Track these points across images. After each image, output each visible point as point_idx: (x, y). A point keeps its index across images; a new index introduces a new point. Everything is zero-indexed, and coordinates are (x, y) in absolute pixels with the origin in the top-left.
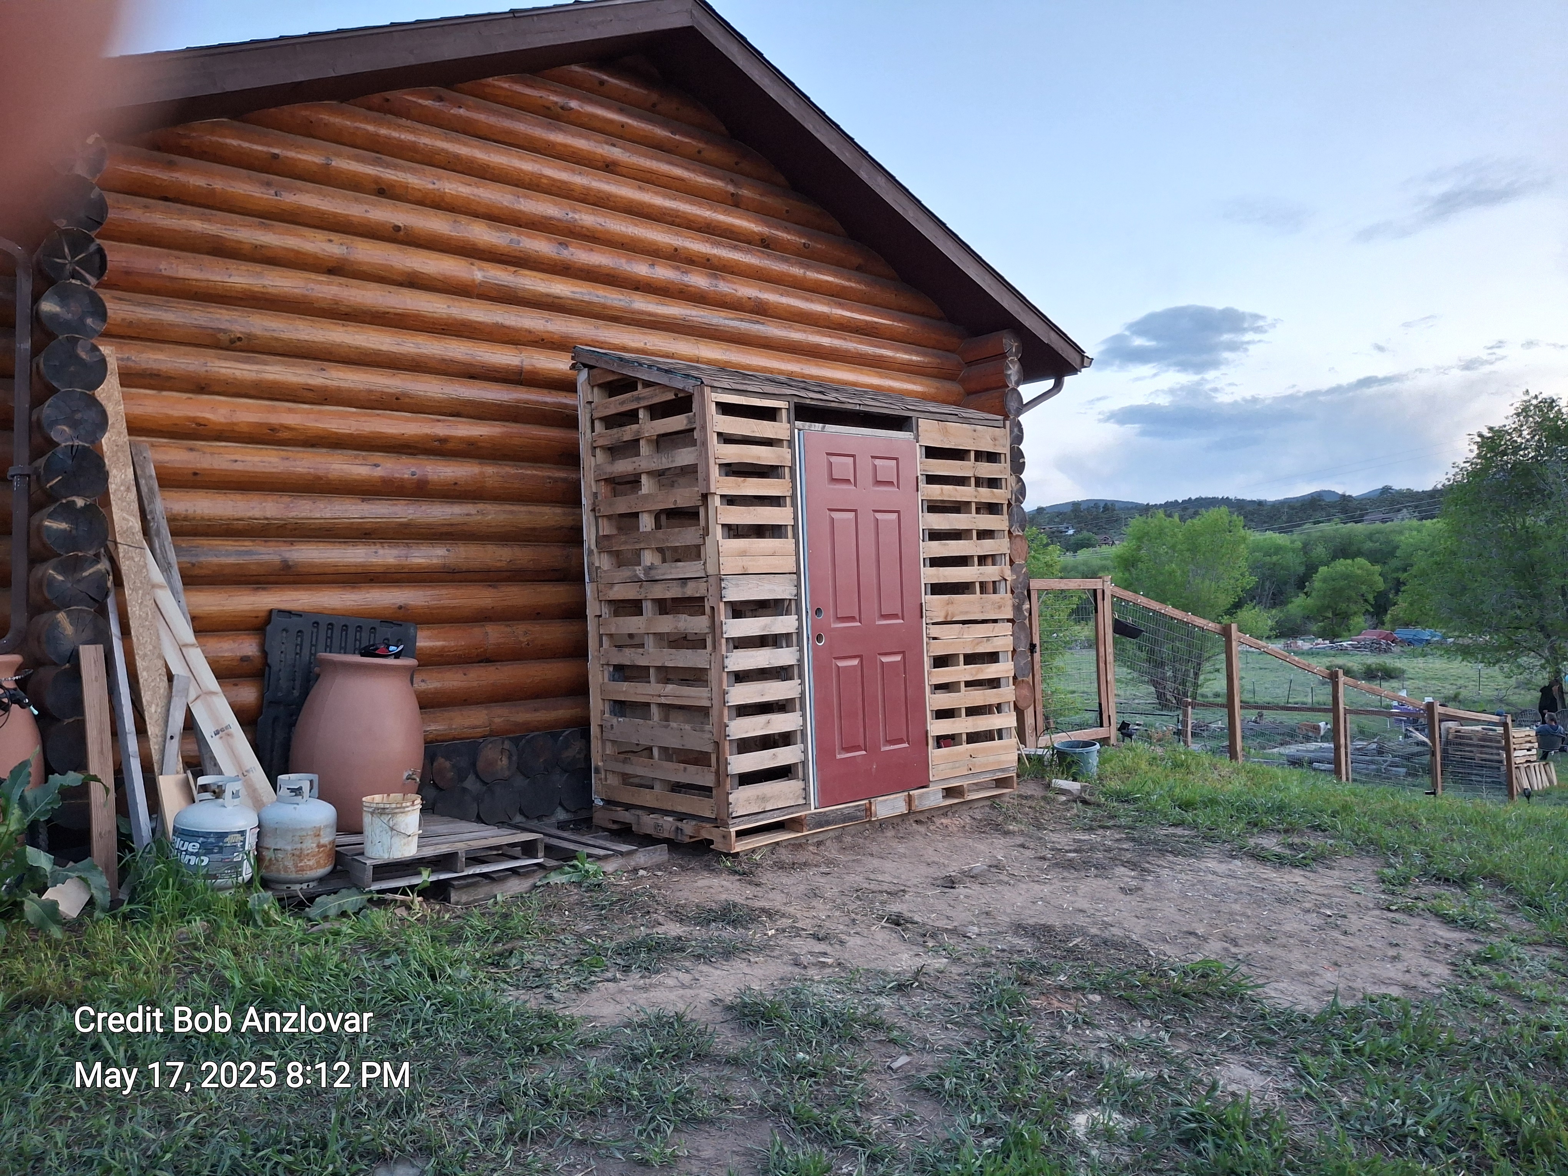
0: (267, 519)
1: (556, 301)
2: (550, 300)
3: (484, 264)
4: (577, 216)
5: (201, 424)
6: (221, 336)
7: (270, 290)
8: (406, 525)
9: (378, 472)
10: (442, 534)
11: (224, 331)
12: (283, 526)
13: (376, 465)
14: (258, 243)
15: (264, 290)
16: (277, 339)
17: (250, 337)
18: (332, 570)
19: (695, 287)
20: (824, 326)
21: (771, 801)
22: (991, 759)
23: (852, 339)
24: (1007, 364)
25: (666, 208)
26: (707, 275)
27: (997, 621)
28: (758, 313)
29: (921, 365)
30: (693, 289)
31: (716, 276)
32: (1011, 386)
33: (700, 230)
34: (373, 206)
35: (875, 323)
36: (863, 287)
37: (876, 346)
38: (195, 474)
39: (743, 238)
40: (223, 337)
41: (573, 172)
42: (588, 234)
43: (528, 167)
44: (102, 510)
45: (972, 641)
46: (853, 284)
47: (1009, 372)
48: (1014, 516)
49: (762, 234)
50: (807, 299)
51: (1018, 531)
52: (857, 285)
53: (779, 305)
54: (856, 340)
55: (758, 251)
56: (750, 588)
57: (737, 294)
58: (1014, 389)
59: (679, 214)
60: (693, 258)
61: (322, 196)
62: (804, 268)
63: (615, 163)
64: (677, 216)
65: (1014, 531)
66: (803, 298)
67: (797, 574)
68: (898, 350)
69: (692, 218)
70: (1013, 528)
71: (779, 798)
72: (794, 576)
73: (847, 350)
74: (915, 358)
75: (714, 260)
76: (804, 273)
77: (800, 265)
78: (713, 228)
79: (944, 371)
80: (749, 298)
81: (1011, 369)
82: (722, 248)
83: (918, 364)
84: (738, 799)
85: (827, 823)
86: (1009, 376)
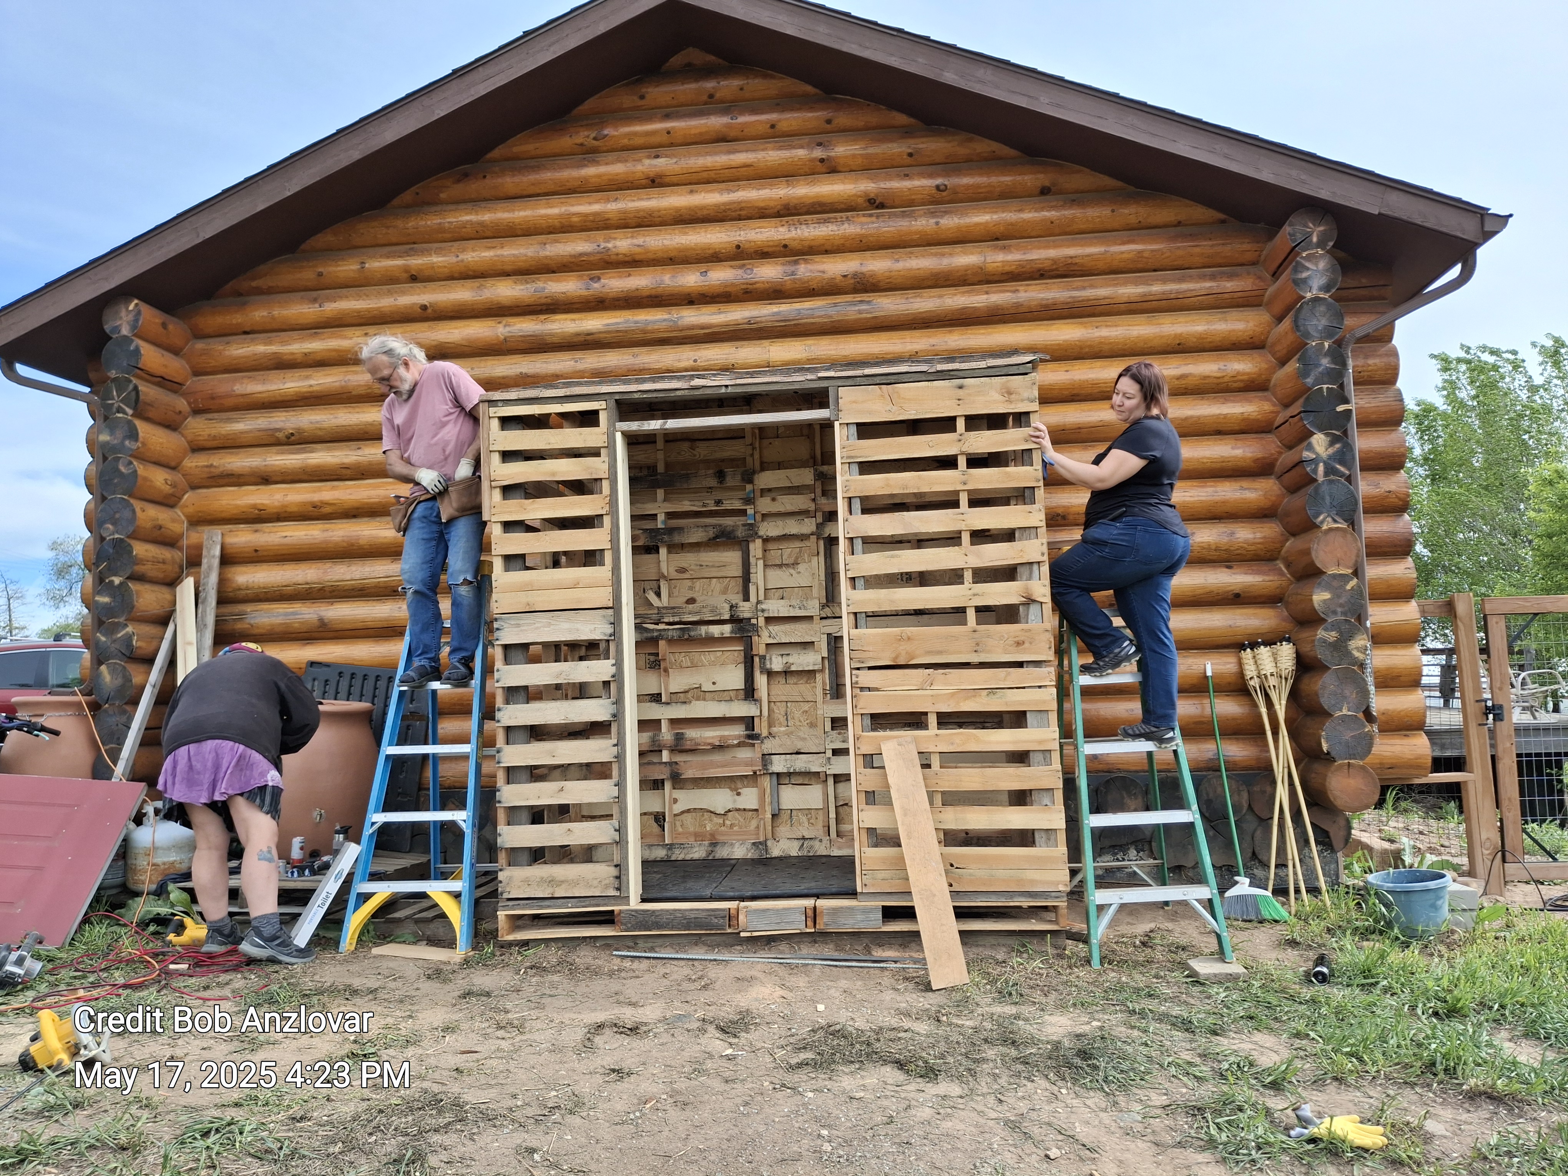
0: (307, 584)
1: (588, 338)
2: (581, 339)
3: (505, 320)
4: (610, 245)
5: (261, 509)
6: (277, 434)
7: (315, 388)
11: (279, 430)
12: (322, 589)
14: (309, 351)
15: (311, 389)
16: (320, 429)
17: (300, 431)
18: (360, 626)
19: (763, 282)
20: (980, 283)
21: (563, 886)
22: (1001, 874)
23: (1031, 288)
24: (1298, 263)
25: (724, 204)
26: (783, 264)
27: (1020, 665)
28: (866, 291)
29: (1172, 296)
30: (761, 285)
31: (796, 262)
32: (1309, 295)
33: (778, 215)
34: (403, 293)
35: (1071, 257)
36: (1046, 214)
37: (1077, 289)
38: (256, 551)
39: (843, 206)
40: (280, 435)
41: (608, 200)
42: (627, 259)
43: (555, 211)
44: (132, 586)
45: (953, 695)
46: (1027, 216)
47: (1304, 275)
48: (1323, 499)
49: (866, 194)
50: (943, 255)
51: (1335, 521)
52: (1036, 215)
53: (893, 274)
54: (1038, 287)
55: (864, 215)
56: (537, 628)
57: (826, 276)
58: (1316, 300)
59: (743, 205)
60: (766, 250)
61: (359, 297)
62: (937, 217)
63: (661, 176)
64: (741, 209)
65: (1322, 522)
66: (936, 255)
67: (616, 607)
68: (1125, 283)
69: (762, 205)
70: (1321, 517)
71: (575, 883)
72: (610, 612)
73: (1018, 305)
74: (1157, 288)
75: (793, 245)
76: (937, 223)
77: (933, 214)
78: (795, 207)
79: (1226, 296)
80: (845, 276)
81: (1308, 269)
82: (804, 227)
83: (1165, 297)
84: (511, 878)
85: (659, 926)
86: (1305, 281)
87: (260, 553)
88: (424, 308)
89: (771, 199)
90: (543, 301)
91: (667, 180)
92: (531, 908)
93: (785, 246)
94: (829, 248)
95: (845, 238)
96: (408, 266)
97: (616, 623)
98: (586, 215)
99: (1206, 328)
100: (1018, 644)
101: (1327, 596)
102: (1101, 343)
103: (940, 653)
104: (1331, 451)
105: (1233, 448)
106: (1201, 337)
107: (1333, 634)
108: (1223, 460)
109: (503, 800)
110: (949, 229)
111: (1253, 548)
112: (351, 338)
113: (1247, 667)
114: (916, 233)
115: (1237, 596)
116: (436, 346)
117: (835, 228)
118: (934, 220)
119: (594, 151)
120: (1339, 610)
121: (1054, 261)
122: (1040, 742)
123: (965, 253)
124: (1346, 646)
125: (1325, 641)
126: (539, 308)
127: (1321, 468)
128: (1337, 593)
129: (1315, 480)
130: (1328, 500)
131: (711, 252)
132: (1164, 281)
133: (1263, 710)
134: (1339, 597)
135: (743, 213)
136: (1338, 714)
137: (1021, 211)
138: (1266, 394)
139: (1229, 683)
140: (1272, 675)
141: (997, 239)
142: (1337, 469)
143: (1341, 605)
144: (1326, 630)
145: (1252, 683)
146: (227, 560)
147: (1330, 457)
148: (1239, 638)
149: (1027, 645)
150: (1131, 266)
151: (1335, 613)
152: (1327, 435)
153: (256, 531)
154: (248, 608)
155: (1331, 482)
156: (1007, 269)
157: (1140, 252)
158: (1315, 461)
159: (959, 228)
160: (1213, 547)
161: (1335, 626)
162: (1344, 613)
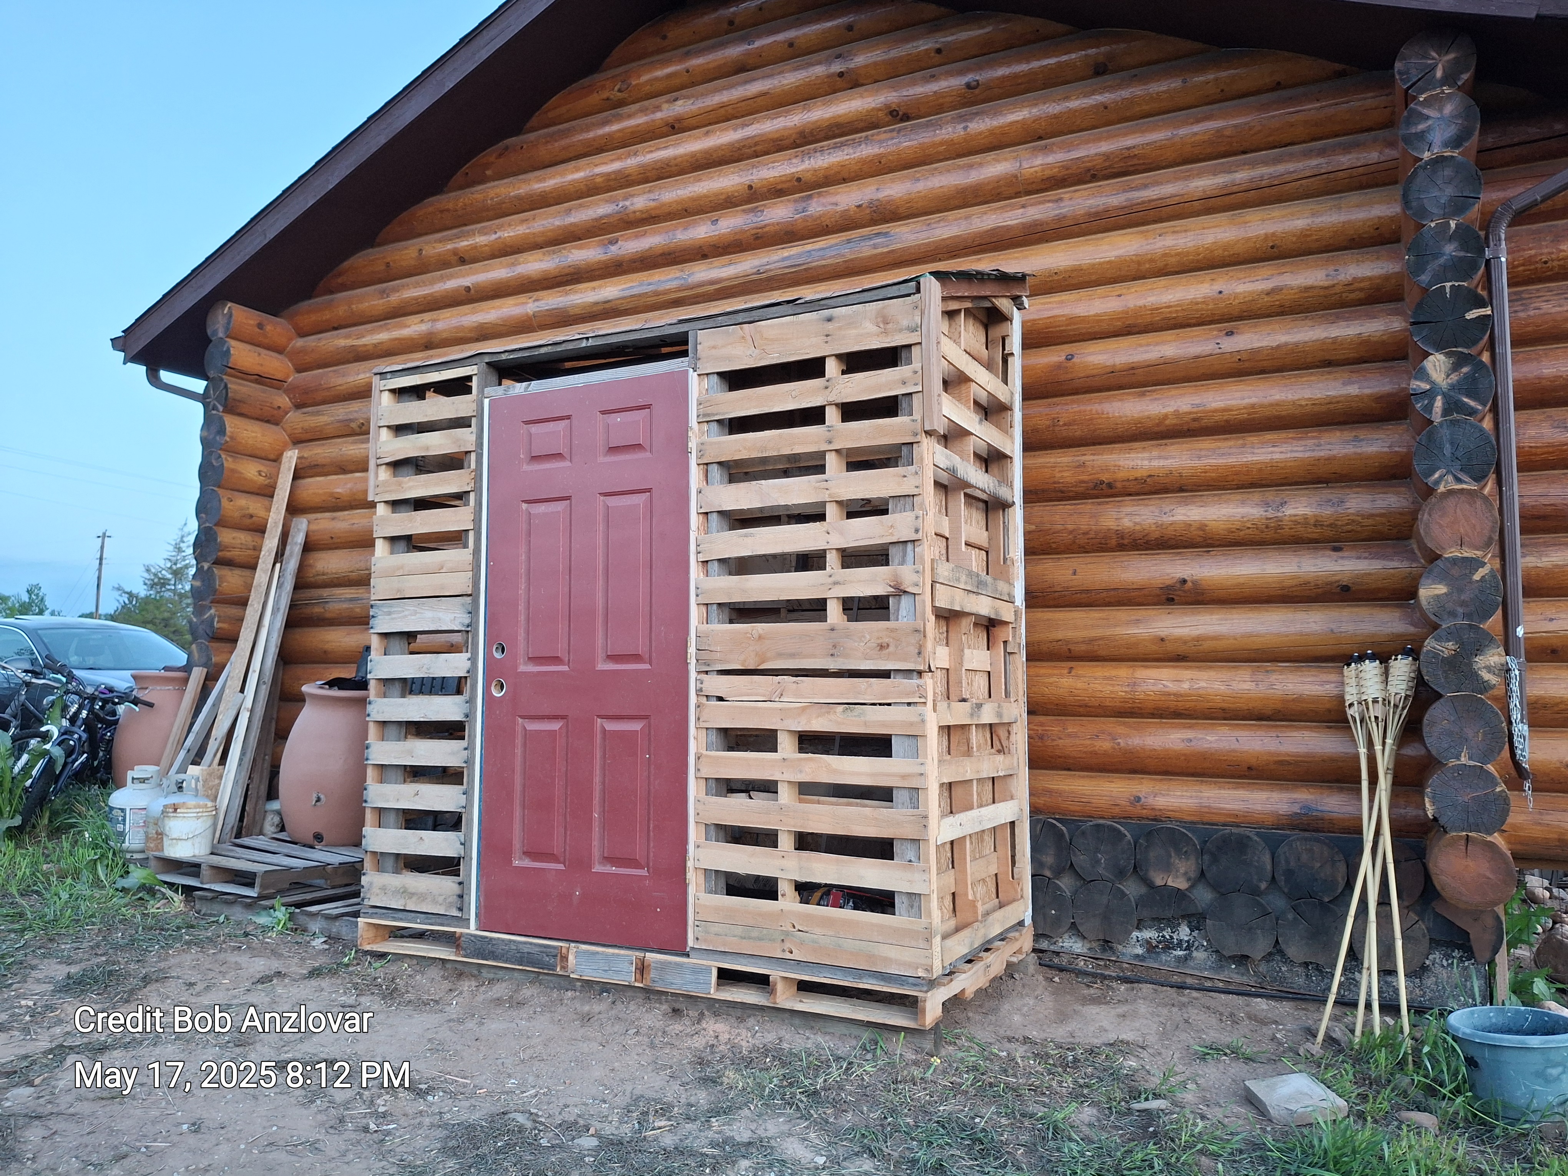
3: (537, 295)
4: (628, 203)
11: (354, 420)
19: (773, 224)
20: (1018, 195)
21: (414, 899)
22: (848, 944)
23: (1078, 194)
24: (1413, 111)
25: (738, 141)
26: (795, 201)
27: (885, 674)
28: (886, 221)
29: (1264, 183)
30: (772, 228)
31: (810, 197)
32: (1426, 156)
33: (795, 145)
34: (451, 277)
35: (1128, 149)
36: (1099, 98)
37: (1137, 188)
38: (332, 538)
39: (862, 125)
40: (353, 425)
41: (629, 155)
42: (644, 216)
43: (580, 175)
44: (217, 571)
45: (804, 709)
46: (1074, 104)
47: (1421, 127)
48: (1441, 449)
49: (887, 106)
50: (971, 166)
51: (1459, 480)
52: (1086, 101)
53: (913, 196)
54: (1086, 193)
55: (885, 132)
56: (406, 616)
57: (839, 208)
58: (1439, 161)
59: (757, 139)
60: (779, 187)
61: (417, 285)
62: (966, 121)
63: (679, 120)
64: (756, 144)
65: (1437, 482)
66: (960, 167)
67: (473, 596)
68: (1200, 174)
69: (776, 136)
70: (1437, 475)
71: (422, 897)
72: (469, 599)
73: (1061, 218)
74: (1242, 176)
75: (808, 177)
76: (965, 128)
77: (962, 119)
78: (811, 133)
79: (1341, 174)
80: (859, 206)
81: (1428, 118)
82: (818, 154)
83: (1254, 186)
84: (371, 884)
85: (493, 956)
86: (1421, 136)
87: (335, 540)
88: (468, 289)
89: (785, 129)
90: (567, 271)
91: (685, 123)
92: (386, 918)
93: (799, 180)
94: (846, 176)
95: (863, 161)
96: (455, 248)
97: (473, 612)
98: (609, 174)
99: (1309, 221)
100: (882, 647)
101: (1441, 589)
102: (1165, 255)
103: (793, 656)
104: (1454, 377)
105: (1344, 384)
106: (1304, 234)
107: (1450, 645)
108: (1330, 401)
109: (369, 800)
110: (980, 133)
111: (1370, 522)
112: (409, 327)
113: (1348, 689)
114: (942, 143)
115: (1345, 589)
116: (476, 328)
117: (851, 151)
118: (962, 126)
119: (621, 104)
120: (1460, 610)
121: (1107, 156)
122: (904, 777)
123: (998, 161)
124: (1470, 664)
125: (1436, 656)
126: (565, 279)
127: (1439, 403)
128: (1458, 584)
129: (1431, 422)
130: (1448, 449)
131: (723, 197)
132: (1253, 164)
133: (1363, 751)
134: (1460, 590)
135: (758, 148)
136: (1453, 762)
137: (1067, 98)
138: (1399, 305)
139: (1329, 711)
140: (1375, 701)
141: (1040, 138)
142: (1465, 404)
143: (1463, 604)
144: (1438, 639)
145: (1350, 712)
146: (308, 547)
147: (1453, 387)
148: (1345, 649)
149: (891, 649)
150: (1209, 150)
151: (1453, 614)
152: (1448, 355)
153: (333, 519)
154: (325, 592)
155: (1453, 423)
156: (1048, 173)
157: (1218, 131)
158: (1430, 395)
159: (992, 132)
160: (1312, 521)
161: (1452, 634)
162: (1465, 616)
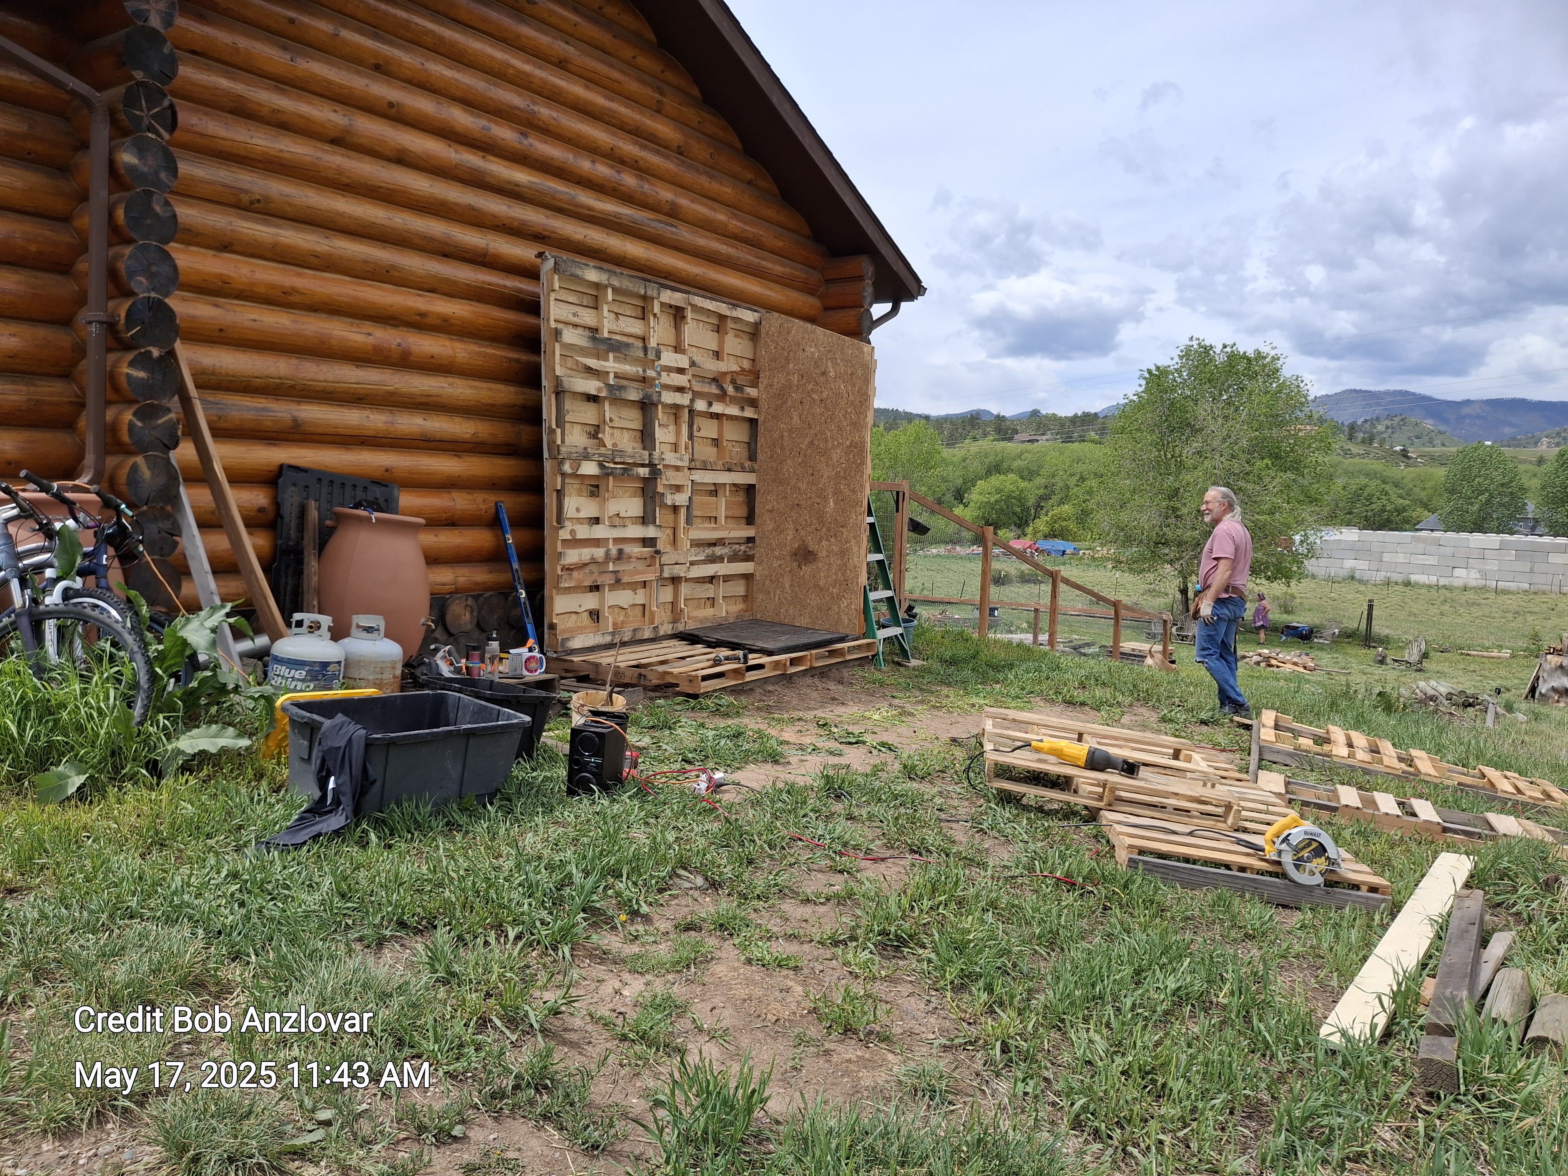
0: (280, 378)
1: (516, 188)
2: (511, 187)
3: (460, 148)
4: (536, 109)
5: (225, 281)
6: (242, 196)
7: (285, 155)
8: (392, 394)
9: (370, 340)
10: (420, 404)
11: (246, 192)
12: (292, 387)
13: (369, 334)
14: (275, 107)
15: (281, 155)
16: (290, 204)
17: (267, 199)
18: (332, 431)
19: (626, 187)
20: (721, 234)
25: (604, 108)
26: (636, 177)
28: (675, 218)
31: (643, 179)
34: (372, 80)
35: (761, 236)
39: (666, 145)
42: (544, 126)
46: (743, 197)
49: (677, 141)
53: (690, 211)
54: (743, 249)
55: (676, 158)
57: (658, 197)
59: (614, 114)
60: (627, 160)
61: (330, 67)
63: (567, 61)
64: (612, 117)
73: (734, 258)
75: (641, 163)
77: (708, 176)
78: (643, 133)
80: (667, 202)
82: (646, 151)
88: (392, 105)
90: (487, 140)
91: (570, 67)
93: (637, 163)
95: (667, 171)
96: (379, 53)
98: (518, 71)
110: (714, 189)
114: (700, 184)
117: (662, 161)
118: (709, 180)
126: (482, 145)
131: (596, 146)
135: (611, 120)
153: (217, 306)
159: (719, 193)
